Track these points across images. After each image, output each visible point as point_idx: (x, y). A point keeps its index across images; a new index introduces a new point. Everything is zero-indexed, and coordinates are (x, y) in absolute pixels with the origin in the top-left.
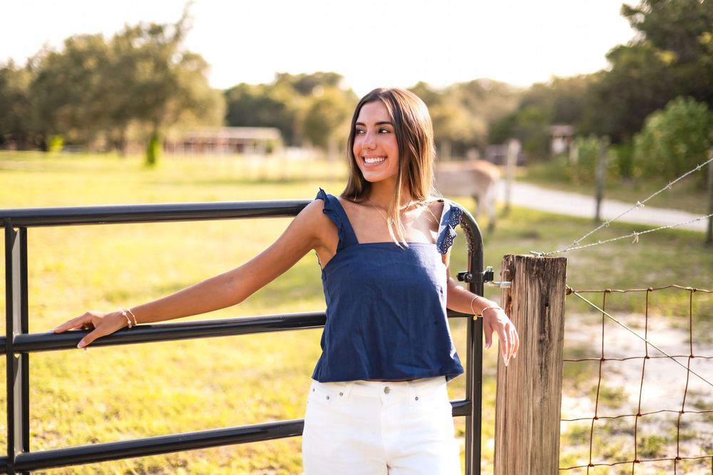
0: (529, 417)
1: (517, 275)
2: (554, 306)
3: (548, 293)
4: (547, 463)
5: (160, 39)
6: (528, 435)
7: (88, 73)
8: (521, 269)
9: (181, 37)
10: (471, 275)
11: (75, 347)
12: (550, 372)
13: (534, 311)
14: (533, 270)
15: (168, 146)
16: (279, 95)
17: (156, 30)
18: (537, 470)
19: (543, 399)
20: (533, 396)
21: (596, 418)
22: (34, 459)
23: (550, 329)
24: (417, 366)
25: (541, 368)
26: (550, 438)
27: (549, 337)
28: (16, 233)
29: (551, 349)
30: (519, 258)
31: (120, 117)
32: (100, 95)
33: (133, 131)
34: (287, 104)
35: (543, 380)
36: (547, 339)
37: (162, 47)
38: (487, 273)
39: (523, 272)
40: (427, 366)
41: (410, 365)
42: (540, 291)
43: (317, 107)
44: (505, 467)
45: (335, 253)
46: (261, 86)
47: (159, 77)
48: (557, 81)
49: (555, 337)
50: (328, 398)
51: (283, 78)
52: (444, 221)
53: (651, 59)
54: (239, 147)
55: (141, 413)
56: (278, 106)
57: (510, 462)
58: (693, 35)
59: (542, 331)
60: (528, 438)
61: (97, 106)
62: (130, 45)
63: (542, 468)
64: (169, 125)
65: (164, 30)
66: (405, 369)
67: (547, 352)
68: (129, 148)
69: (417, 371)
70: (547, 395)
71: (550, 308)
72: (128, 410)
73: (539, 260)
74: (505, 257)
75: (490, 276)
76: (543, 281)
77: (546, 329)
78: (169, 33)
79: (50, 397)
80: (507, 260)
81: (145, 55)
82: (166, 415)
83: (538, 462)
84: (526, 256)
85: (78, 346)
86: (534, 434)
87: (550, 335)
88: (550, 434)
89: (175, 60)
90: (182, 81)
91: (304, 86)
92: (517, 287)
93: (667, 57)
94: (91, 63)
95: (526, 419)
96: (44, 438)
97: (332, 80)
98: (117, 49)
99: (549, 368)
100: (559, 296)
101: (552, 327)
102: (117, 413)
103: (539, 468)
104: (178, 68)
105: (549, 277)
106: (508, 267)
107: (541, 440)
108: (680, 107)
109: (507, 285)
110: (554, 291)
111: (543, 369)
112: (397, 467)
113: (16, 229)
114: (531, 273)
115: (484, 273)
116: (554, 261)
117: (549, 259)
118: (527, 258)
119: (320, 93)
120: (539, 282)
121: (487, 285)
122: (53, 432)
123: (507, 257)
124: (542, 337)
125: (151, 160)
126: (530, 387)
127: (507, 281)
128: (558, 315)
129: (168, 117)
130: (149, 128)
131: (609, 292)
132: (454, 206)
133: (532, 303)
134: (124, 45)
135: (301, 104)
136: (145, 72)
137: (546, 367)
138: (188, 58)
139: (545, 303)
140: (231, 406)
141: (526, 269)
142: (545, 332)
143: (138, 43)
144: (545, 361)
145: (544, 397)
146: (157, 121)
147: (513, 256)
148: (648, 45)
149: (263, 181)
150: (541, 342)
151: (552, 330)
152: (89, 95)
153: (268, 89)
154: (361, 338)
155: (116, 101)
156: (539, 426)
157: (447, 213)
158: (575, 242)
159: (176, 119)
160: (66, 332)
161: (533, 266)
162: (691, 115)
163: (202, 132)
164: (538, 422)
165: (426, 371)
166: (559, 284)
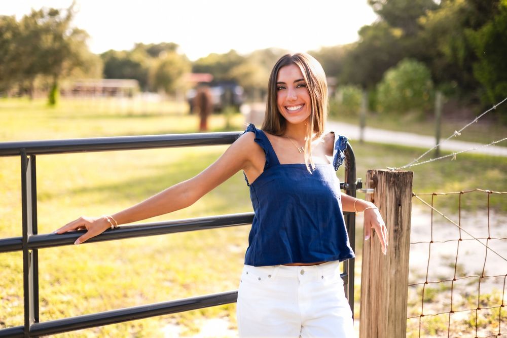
0: (387, 284)
1: (379, 184)
2: (404, 205)
3: (400, 197)
4: (399, 315)
5: (57, 19)
6: (386, 297)
7: (6, 42)
8: (382, 180)
9: (71, 18)
10: (348, 185)
11: (73, 243)
12: (401, 253)
13: (391, 210)
14: (390, 181)
15: (63, 93)
16: (138, 57)
17: (53, 13)
18: (392, 322)
19: (397, 271)
20: (390, 269)
21: (426, 283)
22: (43, 328)
23: (401, 222)
24: (325, 253)
25: (396, 250)
26: (401, 299)
27: (401, 228)
28: (28, 159)
29: (402, 236)
30: (381, 172)
31: (30, 72)
32: (16, 57)
33: (38, 81)
34: (142, 64)
35: (397, 258)
36: (400, 229)
37: (59, 24)
38: (358, 183)
39: (384, 182)
40: (332, 253)
41: (320, 252)
42: (395, 195)
43: (164, 66)
44: (369, 320)
45: (262, 171)
46: (124, 52)
47: (57, 45)
48: (323, 49)
49: (405, 228)
50: (260, 279)
51: (139, 46)
52: (336, 146)
53: (387, 34)
54: (113, 92)
55: (75, 281)
56: (136, 65)
57: (373, 317)
58: (413, 18)
59: (396, 223)
60: (386, 299)
61: (14, 65)
62: (36, 23)
63: (396, 320)
64: (64, 78)
65: (60, 13)
66: (318, 255)
67: (400, 238)
68: (35, 94)
69: (326, 256)
70: (399, 268)
71: (401, 207)
72: (66, 279)
73: (395, 173)
74: (369, 171)
75: (360, 185)
76: (398, 189)
77: (399, 222)
78: (63, 15)
79: (8, 270)
80: (371, 174)
81: (46, 30)
82: (94, 281)
83: (393, 316)
84: (386, 170)
85: (75, 243)
86: (390, 296)
87: (401, 226)
88: (401, 296)
89: (67, 33)
90: (73, 48)
91: (153, 51)
92: (379, 193)
93: (397, 32)
94: (8, 35)
95: (385, 286)
96: (8, 300)
97: (172, 47)
98: (27, 26)
99: (401, 250)
100: (408, 198)
101: (403, 221)
102: (58, 281)
103: (394, 320)
104: (69, 39)
105: (401, 185)
106: (372, 179)
107: (395, 300)
108: (407, 66)
109: (372, 191)
110: (404, 195)
111: (397, 250)
112: (308, 326)
113: (28, 157)
114: (389, 183)
115: (356, 183)
116: (405, 174)
117: (401, 173)
118: (387, 172)
119: (164, 56)
120: (395, 189)
121: (358, 191)
122: (14, 295)
123: (370, 172)
124: (397, 227)
125: (52, 102)
126: (388, 264)
127: (371, 188)
128: (407, 213)
129: (64, 72)
130: (50, 80)
131: (436, 194)
132: (341, 136)
133: (390, 204)
134: (31, 22)
135: (152, 64)
136: (47, 41)
137: (399, 249)
138: (76, 32)
139: (398, 204)
140: (138, 274)
141: (386, 180)
142: (398, 224)
143: (41, 22)
144: (398, 245)
145: (397, 270)
146: (56, 76)
147: (375, 171)
148: (385, 24)
149: (130, 116)
150: (395, 231)
151: (403, 223)
152: (8, 57)
153: (128, 54)
154: (286, 233)
155: (26, 62)
156: (393, 291)
157: (337, 141)
158: (415, 160)
159: (69, 74)
160: (66, 233)
161: (391, 178)
162: (415, 71)
163: (88, 82)
164: (393, 288)
165: (331, 256)
166: (408, 190)
